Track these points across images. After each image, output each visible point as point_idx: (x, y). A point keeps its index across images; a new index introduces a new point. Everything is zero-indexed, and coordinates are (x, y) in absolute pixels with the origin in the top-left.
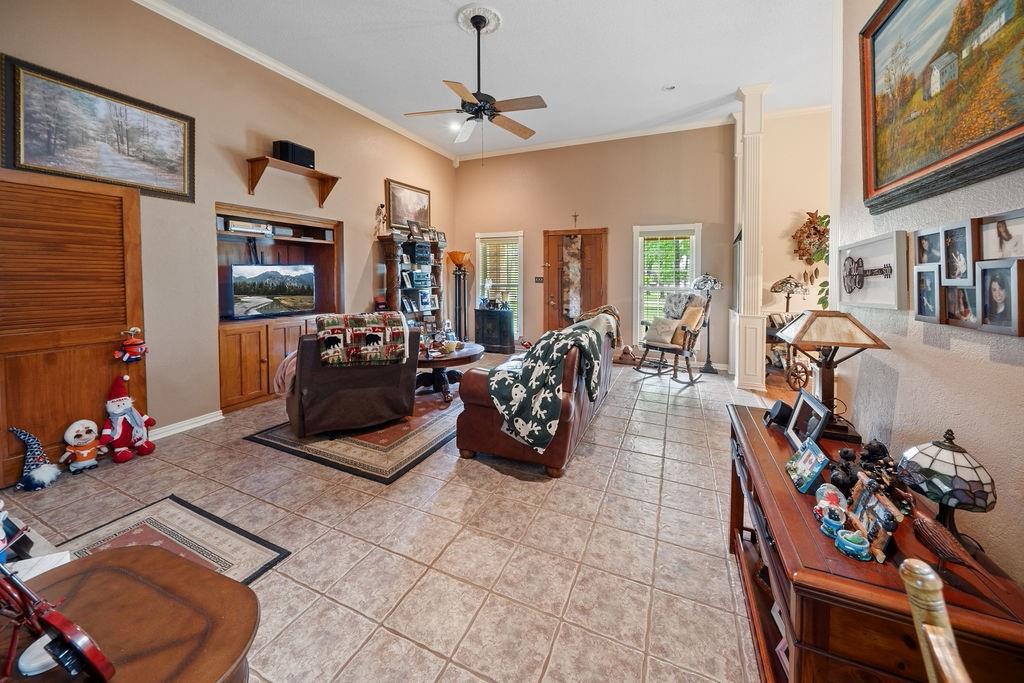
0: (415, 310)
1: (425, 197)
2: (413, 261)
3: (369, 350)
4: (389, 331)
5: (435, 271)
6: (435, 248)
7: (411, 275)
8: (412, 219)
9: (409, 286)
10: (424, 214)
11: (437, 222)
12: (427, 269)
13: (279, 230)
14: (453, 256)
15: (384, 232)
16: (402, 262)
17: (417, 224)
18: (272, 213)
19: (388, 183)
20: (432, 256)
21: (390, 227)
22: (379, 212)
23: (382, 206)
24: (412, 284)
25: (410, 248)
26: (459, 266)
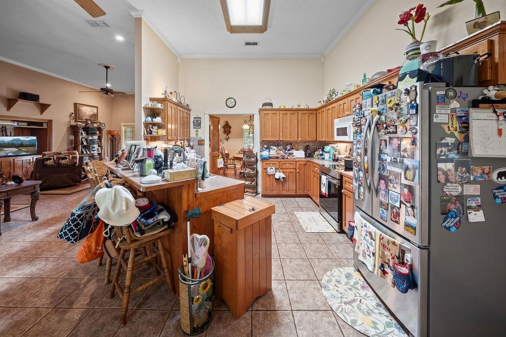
0: (88, 153)
1: (95, 110)
2: (87, 134)
3: (63, 162)
4: (71, 156)
5: (100, 138)
6: (99, 129)
7: (86, 140)
8: (88, 118)
9: (85, 144)
10: (95, 116)
11: (101, 119)
12: (96, 137)
13: (20, 124)
14: (109, 132)
15: (73, 123)
16: (82, 134)
17: (90, 120)
18: (18, 117)
19: (75, 105)
20: (98, 132)
21: (76, 121)
22: (70, 116)
23: (72, 113)
24: (87, 143)
25: (87, 129)
26: (113, 136)
